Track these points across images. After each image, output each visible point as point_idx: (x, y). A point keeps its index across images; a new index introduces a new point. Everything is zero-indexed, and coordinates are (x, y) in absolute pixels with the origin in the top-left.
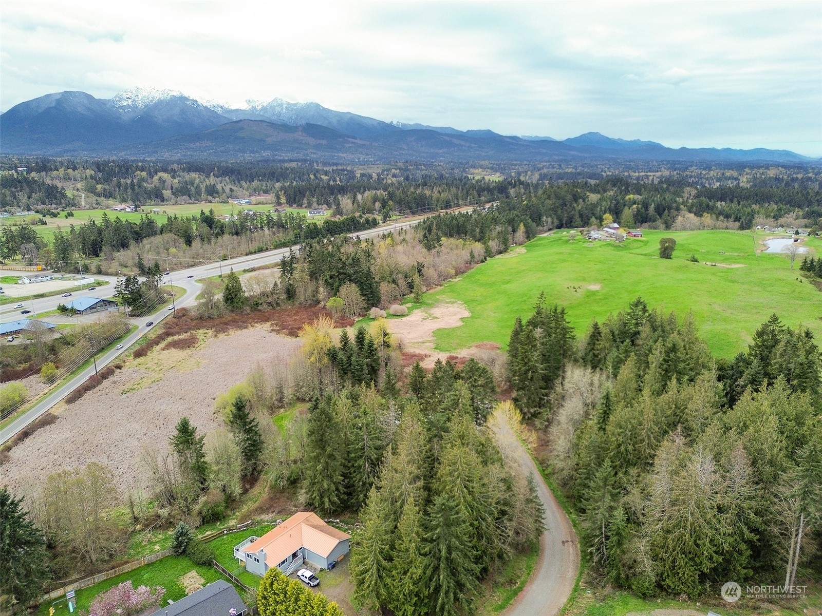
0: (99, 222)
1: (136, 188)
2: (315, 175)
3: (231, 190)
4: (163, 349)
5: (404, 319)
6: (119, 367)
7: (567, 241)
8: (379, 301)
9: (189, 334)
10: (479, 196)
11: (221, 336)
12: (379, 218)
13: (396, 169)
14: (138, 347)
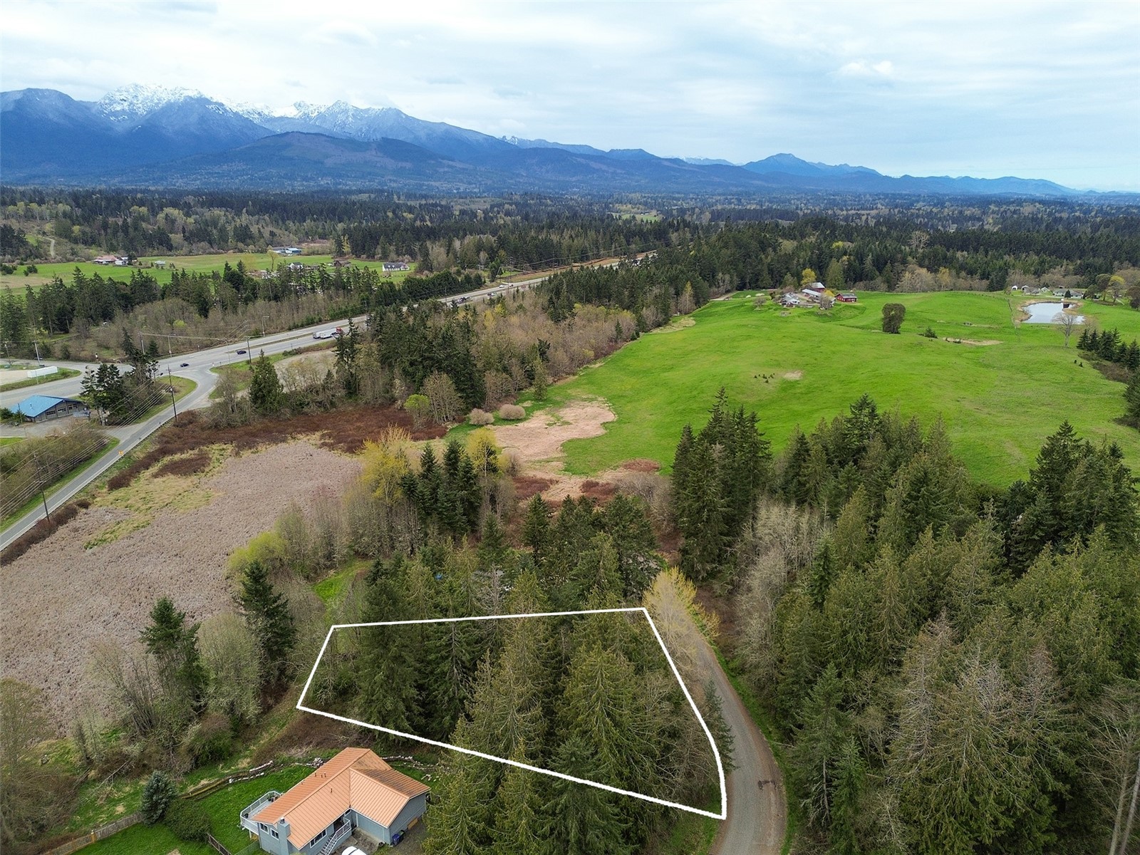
0: (69, 281)
1: (131, 230)
2: (394, 212)
3: (272, 234)
4: (155, 476)
5: (520, 425)
6: (85, 505)
7: (753, 308)
8: (483, 397)
9: (196, 451)
10: (628, 243)
11: (246, 454)
12: (485, 274)
13: (511, 204)
14: (116, 473)
